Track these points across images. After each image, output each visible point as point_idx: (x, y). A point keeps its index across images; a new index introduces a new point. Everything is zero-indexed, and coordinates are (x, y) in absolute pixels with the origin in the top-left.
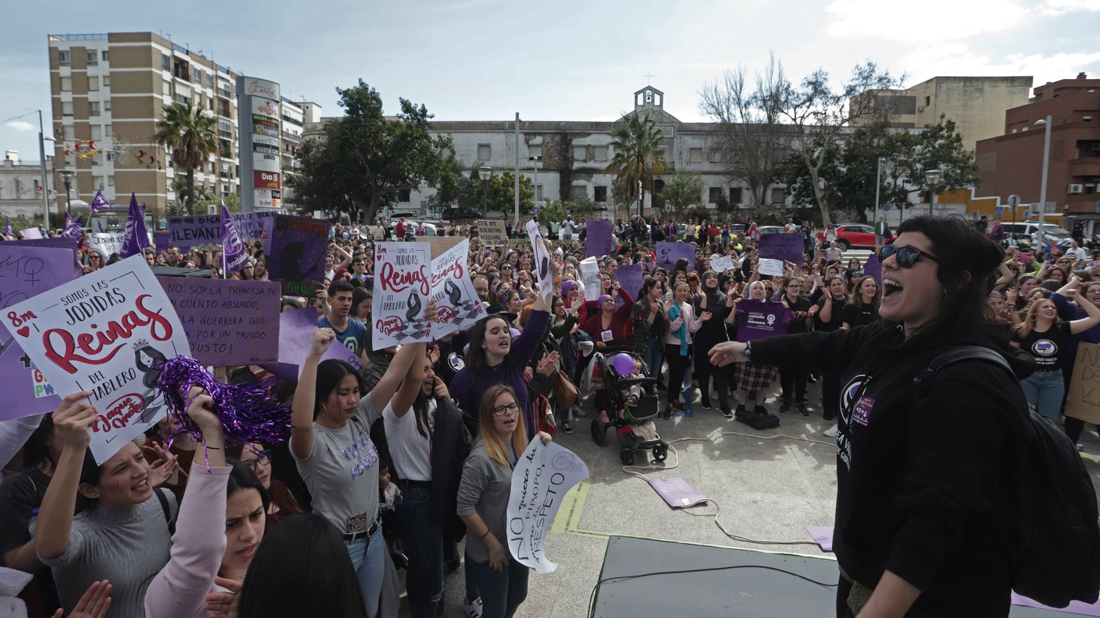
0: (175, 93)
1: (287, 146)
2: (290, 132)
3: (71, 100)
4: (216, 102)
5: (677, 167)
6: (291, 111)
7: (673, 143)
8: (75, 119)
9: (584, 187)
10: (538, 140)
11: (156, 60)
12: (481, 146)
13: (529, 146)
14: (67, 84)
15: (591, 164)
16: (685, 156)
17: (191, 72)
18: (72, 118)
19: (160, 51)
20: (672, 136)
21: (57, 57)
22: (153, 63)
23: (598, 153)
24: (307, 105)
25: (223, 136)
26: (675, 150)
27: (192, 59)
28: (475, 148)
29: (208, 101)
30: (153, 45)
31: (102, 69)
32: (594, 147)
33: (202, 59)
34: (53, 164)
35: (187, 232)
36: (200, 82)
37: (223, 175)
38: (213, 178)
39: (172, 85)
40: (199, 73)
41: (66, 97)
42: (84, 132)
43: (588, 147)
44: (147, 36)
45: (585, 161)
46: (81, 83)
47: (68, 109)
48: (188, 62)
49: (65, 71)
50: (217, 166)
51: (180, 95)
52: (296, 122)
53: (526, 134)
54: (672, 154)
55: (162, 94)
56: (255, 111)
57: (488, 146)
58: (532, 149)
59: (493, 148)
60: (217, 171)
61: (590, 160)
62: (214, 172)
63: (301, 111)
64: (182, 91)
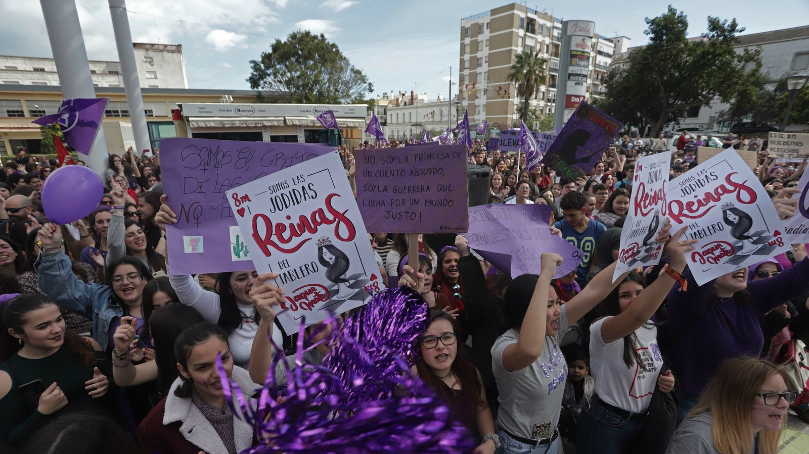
0: (525, 44)
1: (598, 75)
2: (602, 64)
3: (469, 59)
4: (551, 47)
6: (604, 46)
8: (470, 70)
11: (517, 22)
14: (468, 49)
17: (537, 27)
18: (468, 70)
19: (519, 15)
21: (465, 32)
22: (514, 25)
24: (618, 39)
25: (553, 72)
27: (539, 17)
29: (545, 47)
30: (516, 12)
31: (486, 35)
33: (545, 16)
35: (510, 141)
36: (541, 34)
37: (549, 100)
38: (542, 103)
39: (524, 39)
40: (542, 26)
41: (467, 57)
42: (474, 78)
44: (512, 7)
46: (475, 47)
47: (467, 65)
48: (535, 20)
49: (468, 41)
50: (546, 95)
51: (528, 46)
52: (608, 55)
55: (517, 46)
56: (573, 47)
60: (546, 98)
62: (543, 99)
63: (613, 45)
64: (529, 42)
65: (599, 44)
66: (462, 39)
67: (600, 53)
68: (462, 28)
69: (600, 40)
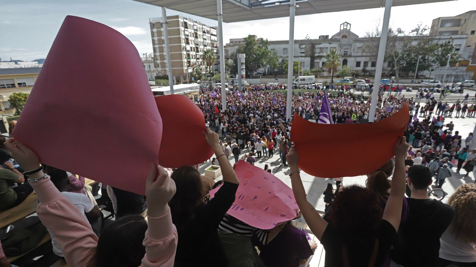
0: (185, 34)
2: (213, 40)
3: (157, 39)
4: (194, 34)
5: (353, 54)
6: (213, 31)
7: (352, 45)
8: (159, 45)
9: (319, 63)
10: (304, 46)
11: (180, 24)
12: (284, 49)
13: (301, 48)
14: (156, 34)
15: (321, 54)
16: (356, 50)
17: (188, 26)
19: (181, 21)
20: (351, 43)
21: (152, 26)
23: (324, 50)
26: (352, 48)
27: (188, 21)
28: (282, 50)
29: (192, 34)
30: (179, 19)
32: (323, 48)
34: (154, 59)
36: (190, 28)
38: (195, 60)
39: (184, 31)
40: (190, 25)
41: (156, 38)
42: (161, 50)
43: (321, 48)
44: (177, 16)
45: (319, 53)
46: (160, 34)
47: (156, 42)
48: (187, 23)
49: (155, 30)
51: (186, 35)
53: (299, 44)
54: (351, 50)
55: (182, 35)
57: (286, 49)
58: (301, 49)
59: (288, 50)
60: (196, 58)
61: (321, 52)
62: (195, 58)
63: (216, 30)
64: (187, 33)
65: (211, 31)
66: (151, 29)
67: (212, 35)
68: (151, 23)
69: (211, 29)
